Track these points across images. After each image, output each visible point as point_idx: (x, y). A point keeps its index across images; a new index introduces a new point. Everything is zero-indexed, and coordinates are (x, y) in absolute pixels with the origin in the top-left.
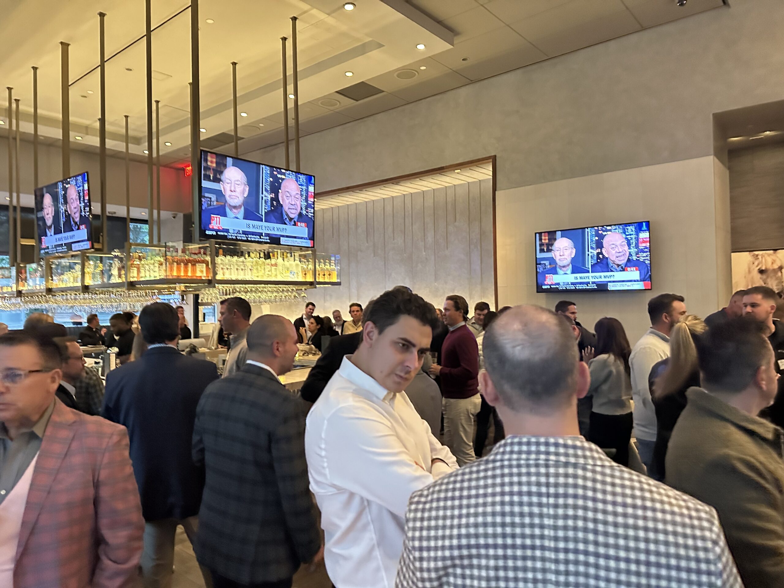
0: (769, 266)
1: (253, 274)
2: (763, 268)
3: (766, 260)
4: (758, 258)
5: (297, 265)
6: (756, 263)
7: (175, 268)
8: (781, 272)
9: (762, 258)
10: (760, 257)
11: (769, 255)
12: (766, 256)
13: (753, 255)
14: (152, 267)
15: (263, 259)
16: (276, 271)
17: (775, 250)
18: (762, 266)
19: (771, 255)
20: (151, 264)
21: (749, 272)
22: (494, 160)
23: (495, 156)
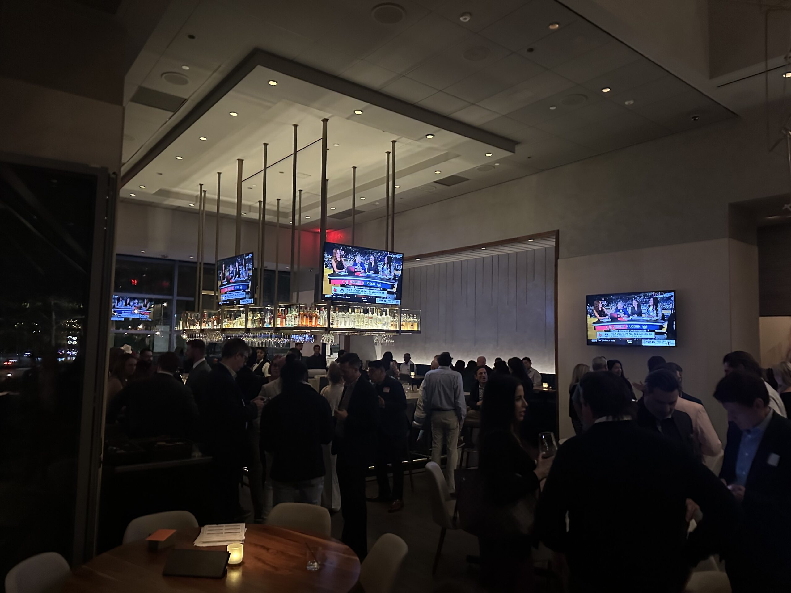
1: (355, 324)
5: (388, 318)
7: (305, 320)
14: (290, 318)
15: (363, 314)
16: (372, 322)
20: (290, 316)
22: (557, 234)
23: (558, 231)
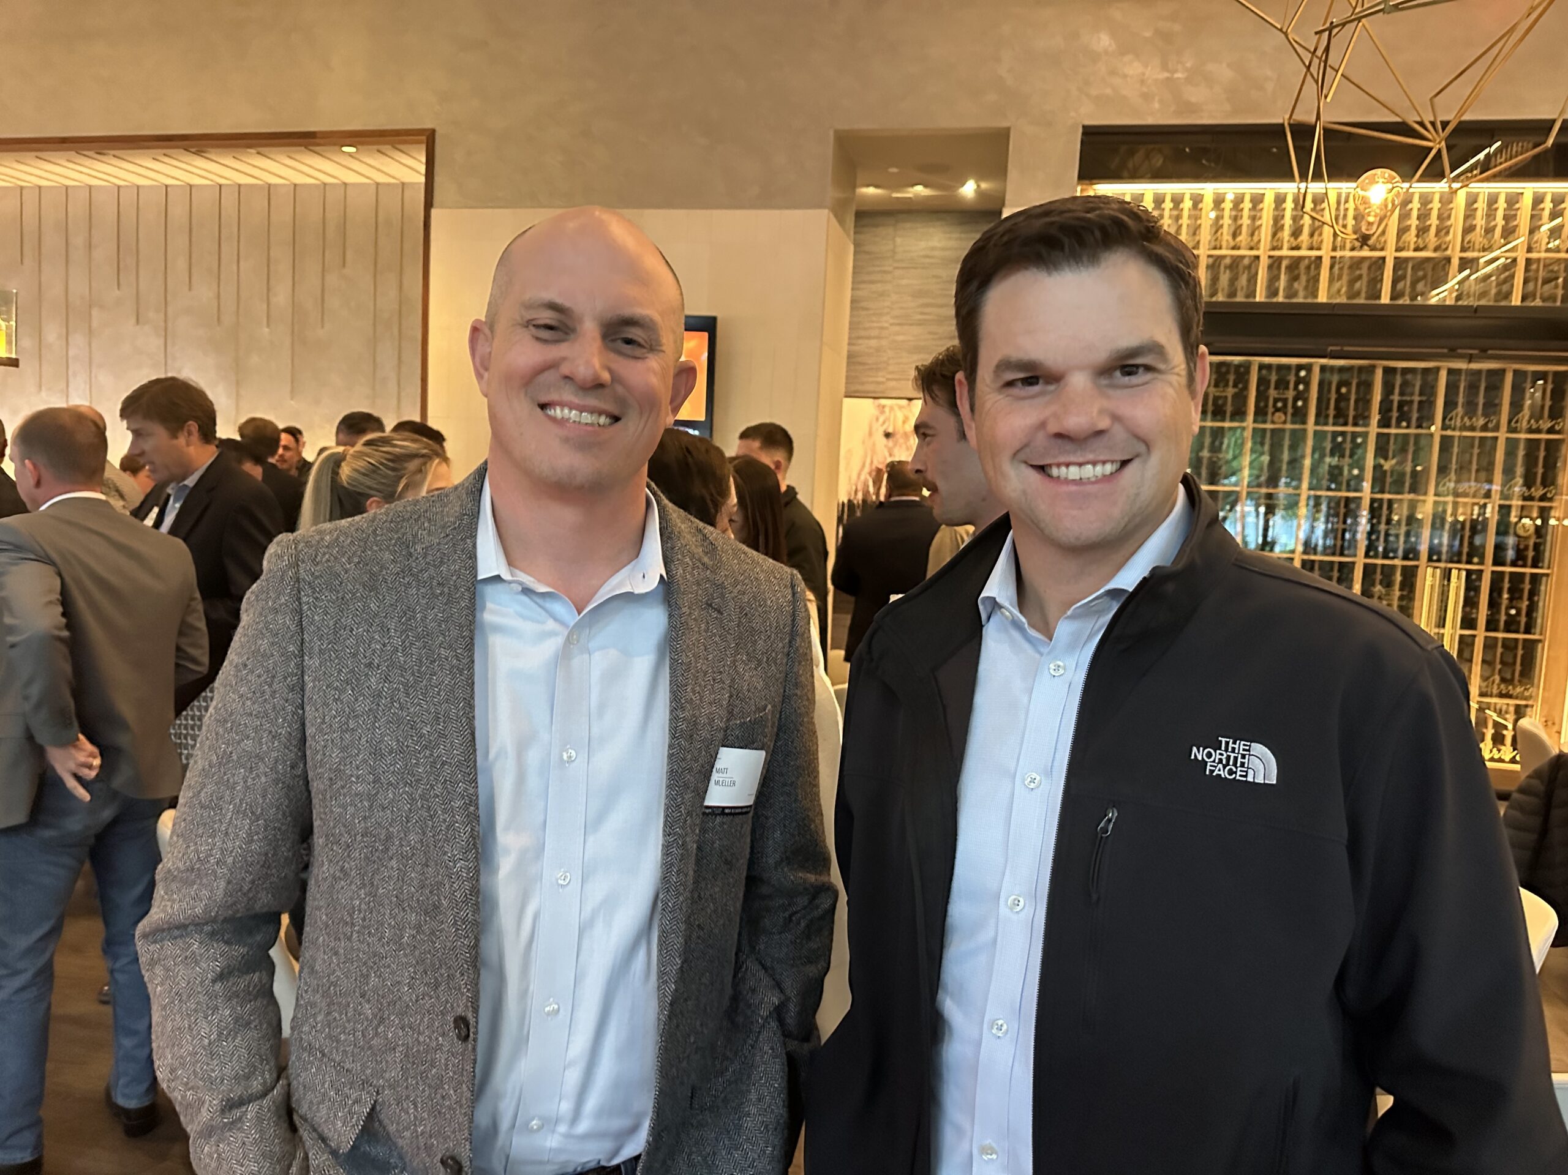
0: (901, 426)
2: (890, 430)
3: (895, 417)
4: (885, 412)
6: (881, 420)
9: (890, 412)
10: (887, 410)
11: (901, 407)
12: (896, 409)
13: (878, 406)
17: (910, 399)
18: (889, 426)
19: (905, 407)
21: (870, 434)
22: (429, 140)
23: (433, 132)
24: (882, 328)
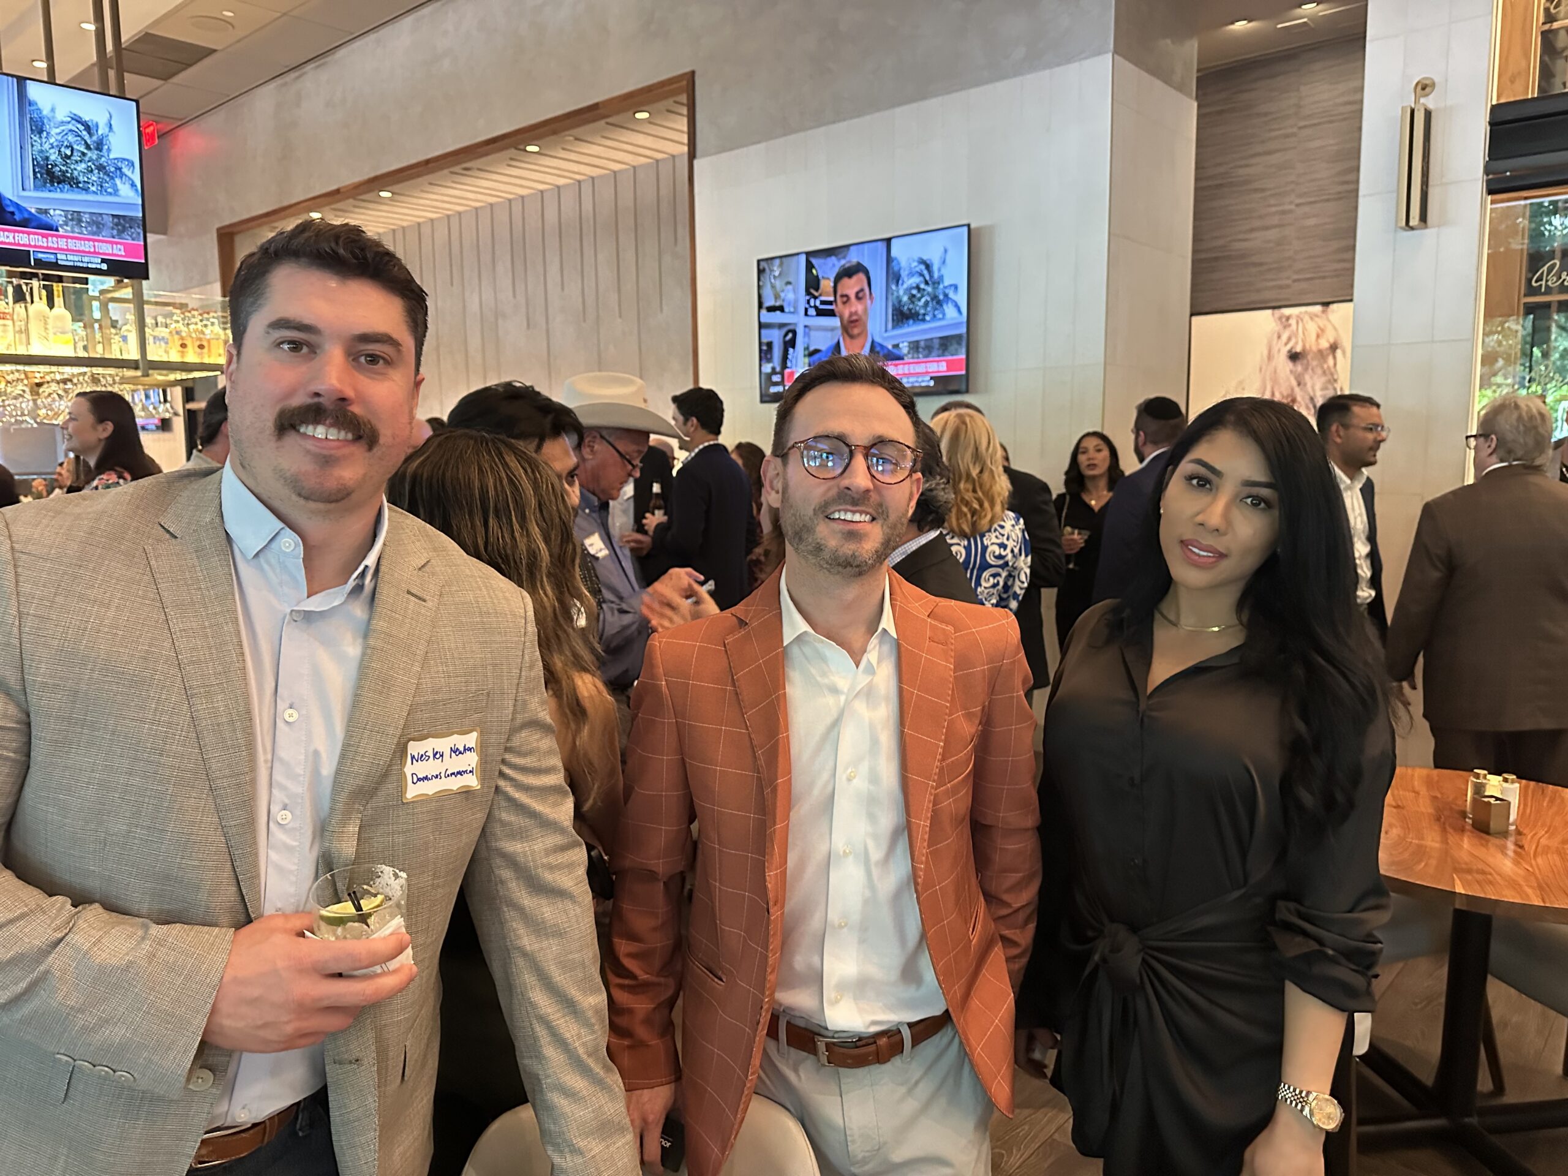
0: (1312, 344)
2: (1298, 349)
3: (1304, 329)
4: (1290, 325)
6: (1284, 337)
8: (1335, 358)
9: (1297, 323)
10: (1293, 322)
11: (1313, 317)
12: (1306, 318)
13: (1280, 318)
17: (1326, 304)
18: (1297, 343)
19: (1317, 316)
21: (1270, 357)
22: (690, 83)
23: (693, 73)
24: (1284, 212)
